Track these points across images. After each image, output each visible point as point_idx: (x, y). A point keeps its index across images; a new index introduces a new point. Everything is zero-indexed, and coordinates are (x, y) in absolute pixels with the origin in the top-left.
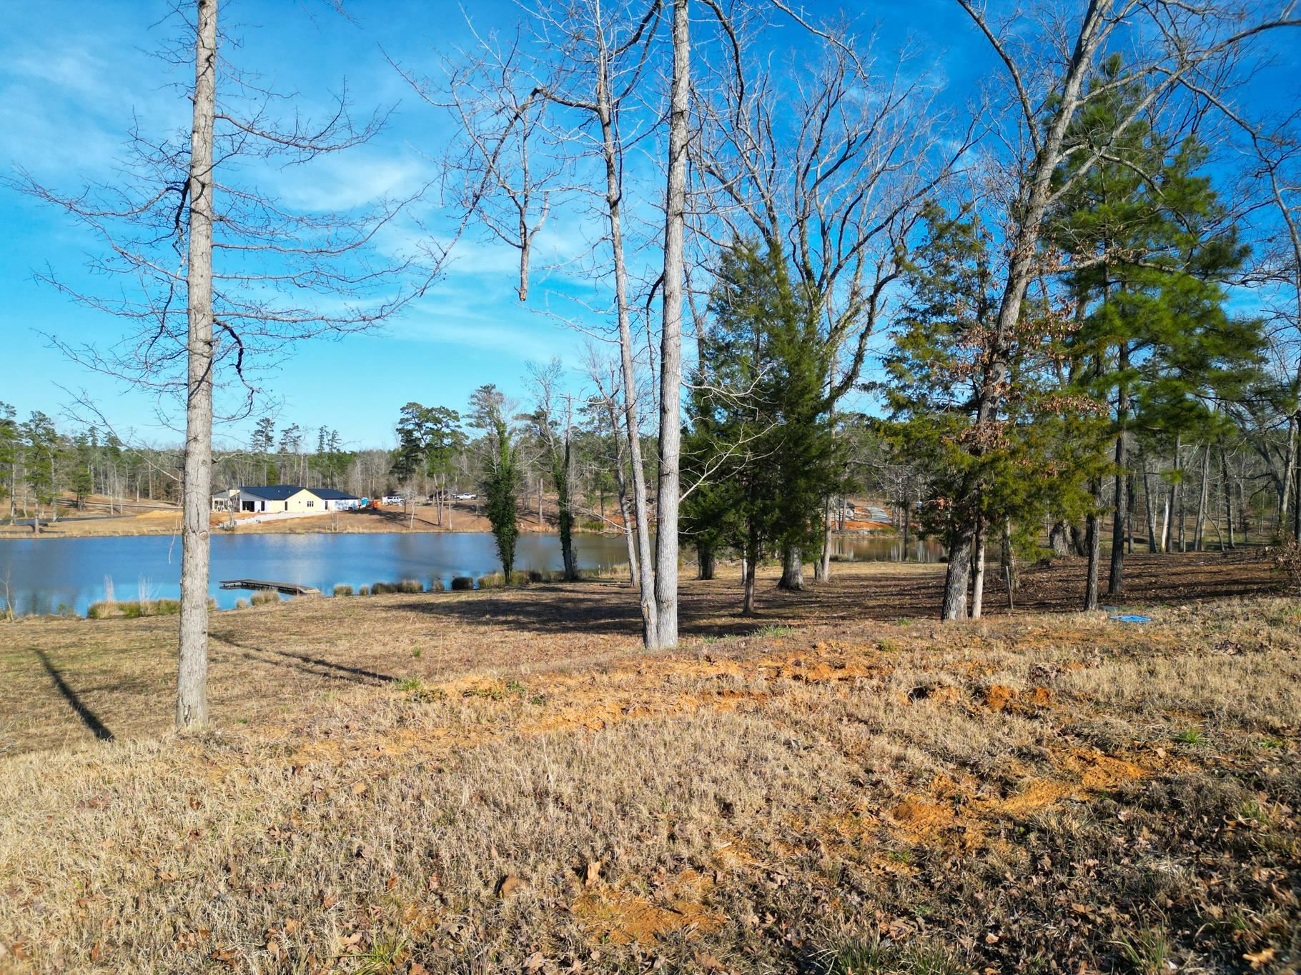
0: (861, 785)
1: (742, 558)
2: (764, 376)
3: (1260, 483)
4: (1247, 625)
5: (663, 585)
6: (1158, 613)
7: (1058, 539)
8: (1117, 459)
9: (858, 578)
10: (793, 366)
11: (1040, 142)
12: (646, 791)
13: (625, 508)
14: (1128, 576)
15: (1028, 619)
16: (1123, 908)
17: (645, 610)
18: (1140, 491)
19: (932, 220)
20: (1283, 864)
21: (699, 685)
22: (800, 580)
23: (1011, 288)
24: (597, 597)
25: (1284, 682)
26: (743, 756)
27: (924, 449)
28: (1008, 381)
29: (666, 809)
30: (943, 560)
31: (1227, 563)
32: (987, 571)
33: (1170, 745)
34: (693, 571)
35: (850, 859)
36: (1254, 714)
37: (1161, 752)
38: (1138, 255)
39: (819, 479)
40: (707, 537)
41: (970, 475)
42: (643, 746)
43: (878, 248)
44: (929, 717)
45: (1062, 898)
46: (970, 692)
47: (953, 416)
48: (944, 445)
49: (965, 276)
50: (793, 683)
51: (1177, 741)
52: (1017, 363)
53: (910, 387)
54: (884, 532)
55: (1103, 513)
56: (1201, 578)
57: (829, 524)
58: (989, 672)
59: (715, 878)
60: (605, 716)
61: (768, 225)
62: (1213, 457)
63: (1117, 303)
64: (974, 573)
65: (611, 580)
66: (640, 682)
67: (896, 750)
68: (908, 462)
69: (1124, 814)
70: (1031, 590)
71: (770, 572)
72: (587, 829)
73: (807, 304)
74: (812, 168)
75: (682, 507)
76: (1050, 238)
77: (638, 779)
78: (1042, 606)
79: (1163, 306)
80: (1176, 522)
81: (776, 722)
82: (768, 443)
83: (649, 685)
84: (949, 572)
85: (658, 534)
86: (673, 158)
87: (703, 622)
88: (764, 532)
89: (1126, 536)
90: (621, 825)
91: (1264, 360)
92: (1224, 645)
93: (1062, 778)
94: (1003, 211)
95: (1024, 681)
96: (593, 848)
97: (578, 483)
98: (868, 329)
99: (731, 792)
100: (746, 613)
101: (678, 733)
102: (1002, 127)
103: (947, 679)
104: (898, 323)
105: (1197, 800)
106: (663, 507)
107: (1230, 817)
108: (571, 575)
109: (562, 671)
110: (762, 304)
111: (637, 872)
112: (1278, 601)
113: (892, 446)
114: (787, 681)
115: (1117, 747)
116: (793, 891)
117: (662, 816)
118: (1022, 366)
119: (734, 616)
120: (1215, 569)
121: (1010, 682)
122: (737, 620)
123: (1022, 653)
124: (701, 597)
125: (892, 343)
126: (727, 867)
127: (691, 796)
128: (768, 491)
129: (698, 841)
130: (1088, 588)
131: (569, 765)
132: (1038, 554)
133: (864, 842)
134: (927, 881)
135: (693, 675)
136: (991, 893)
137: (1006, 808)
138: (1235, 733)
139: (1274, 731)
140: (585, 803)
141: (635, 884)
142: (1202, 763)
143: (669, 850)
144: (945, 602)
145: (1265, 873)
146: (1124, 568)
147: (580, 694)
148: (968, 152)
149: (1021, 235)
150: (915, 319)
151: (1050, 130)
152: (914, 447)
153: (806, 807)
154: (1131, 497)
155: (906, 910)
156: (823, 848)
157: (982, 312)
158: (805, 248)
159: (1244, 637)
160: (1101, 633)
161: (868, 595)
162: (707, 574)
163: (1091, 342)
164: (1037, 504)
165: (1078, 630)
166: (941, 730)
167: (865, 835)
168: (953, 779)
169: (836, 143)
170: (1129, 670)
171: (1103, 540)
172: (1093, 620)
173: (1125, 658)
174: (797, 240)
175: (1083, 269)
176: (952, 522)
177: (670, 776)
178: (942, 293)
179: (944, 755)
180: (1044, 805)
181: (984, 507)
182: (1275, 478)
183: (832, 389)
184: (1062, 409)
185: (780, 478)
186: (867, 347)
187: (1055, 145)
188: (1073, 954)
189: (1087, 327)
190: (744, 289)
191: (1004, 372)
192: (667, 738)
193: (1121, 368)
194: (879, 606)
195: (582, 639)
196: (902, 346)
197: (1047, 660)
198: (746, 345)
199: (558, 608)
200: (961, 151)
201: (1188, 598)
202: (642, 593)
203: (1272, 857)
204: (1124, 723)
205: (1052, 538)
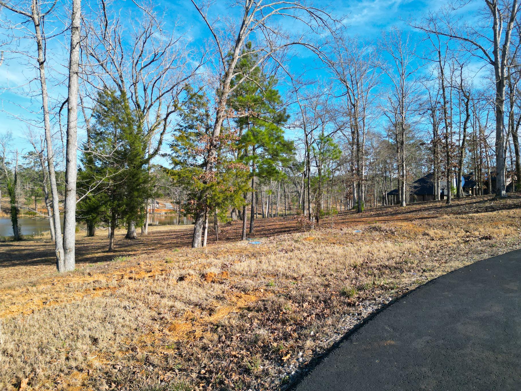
0: (156, 320)
1: (108, 226)
2: (119, 147)
3: (294, 194)
4: (289, 243)
5: (68, 241)
6: (263, 240)
7: (234, 214)
8: (252, 186)
9: (160, 232)
10: (132, 144)
11: (227, 69)
12: (55, 340)
13: (48, 205)
14: (256, 227)
15: (222, 245)
16: (248, 350)
17: (58, 254)
18: (260, 197)
19: (188, 92)
20: (295, 324)
21: (84, 287)
22: (135, 234)
23: (217, 121)
24: (32, 248)
25: (298, 261)
26: (104, 316)
27: (186, 181)
28: (217, 156)
29: (65, 346)
30: (193, 223)
31: (285, 221)
32: (209, 227)
33: (265, 288)
34: (84, 233)
35: (150, 352)
36: (289, 273)
37: (262, 290)
38: (258, 115)
39: (143, 192)
40: (91, 218)
41: (203, 191)
42: (54, 319)
43: (167, 99)
44: (184, 288)
45: (228, 350)
46: (200, 276)
47: (196, 168)
48: (193, 180)
49: (200, 115)
50: (129, 281)
51: (267, 286)
52: (220, 150)
53: (180, 156)
54: (171, 213)
55: (248, 205)
56: (277, 227)
57: (148, 210)
58: (207, 268)
59: (88, 373)
60: (34, 307)
61: (120, 83)
62: (281, 185)
63: (252, 131)
64: (204, 228)
65: (40, 239)
66: (53, 289)
67: (170, 303)
68: (179, 186)
69: (250, 315)
70: (224, 234)
71: (121, 232)
72: (22, 364)
73: (138, 119)
74: (139, 62)
75: (78, 205)
76: (230, 105)
77: (51, 335)
78: (228, 239)
79: (265, 133)
80: (270, 207)
81: (120, 299)
82: (121, 177)
83: (58, 289)
84: (195, 229)
85: (65, 218)
86: (72, 48)
87: (89, 256)
88: (119, 215)
89: (255, 212)
90: (40, 358)
91: (295, 154)
92: (282, 251)
93: (230, 305)
94: (214, 92)
95: (219, 270)
96: (24, 372)
97: (22, 192)
98: (164, 131)
99: (98, 333)
100: (110, 250)
101: (72, 310)
102: (213, 60)
103: (192, 272)
104: (175, 130)
105: (272, 306)
106: (67, 206)
107: (281, 311)
108: (18, 238)
109: (10, 288)
110: (117, 116)
111: (48, 378)
112: (297, 234)
113: (173, 179)
114: (126, 280)
115: (249, 290)
116: (124, 371)
117: (63, 350)
118: (222, 151)
119: (104, 252)
120: (281, 223)
121: (214, 271)
122: (106, 254)
123: (219, 259)
124: (88, 245)
125: (173, 138)
126: (94, 367)
127: (78, 338)
128: (121, 197)
129: (80, 358)
130: (243, 232)
131: (12, 334)
132: (226, 220)
133: (156, 344)
134: (180, 355)
135: (81, 282)
136: (203, 354)
137: (211, 319)
138: (284, 281)
139: (295, 279)
140: (21, 351)
141: (47, 385)
142: (274, 293)
143: (66, 365)
144: (193, 240)
145: (290, 328)
146: (254, 224)
147: (21, 298)
148: (201, 67)
149: (220, 102)
150: (182, 130)
151: (230, 65)
152: (182, 180)
153: (132, 334)
154: (257, 199)
155: (171, 368)
156: (138, 350)
157: (207, 130)
158: (137, 95)
159: (288, 247)
160: (246, 249)
161: (164, 239)
162: (91, 233)
163: (244, 144)
164: (226, 202)
165: (238, 249)
166: (189, 293)
167: (157, 340)
168: (192, 312)
169: (150, 53)
170: (254, 261)
171: (248, 214)
172: (243, 244)
173: (253, 257)
174: (133, 91)
175: (241, 118)
176: (196, 209)
177: (68, 330)
178: (192, 120)
179: (189, 303)
180: (224, 316)
181: (208, 204)
182: (298, 193)
183: (149, 155)
184: (235, 168)
185: (126, 191)
186: (163, 139)
187: (231, 71)
188: (231, 371)
189: (242, 139)
190: (109, 109)
191: (215, 153)
192: (67, 314)
193: (253, 154)
194: (168, 243)
195: (24, 268)
196: (177, 140)
197: (228, 261)
198: (110, 133)
199: (9, 255)
200: (199, 66)
201: (273, 234)
202: (56, 244)
203: (292, 322)
204: (251, 281)
205: (231, 214)
